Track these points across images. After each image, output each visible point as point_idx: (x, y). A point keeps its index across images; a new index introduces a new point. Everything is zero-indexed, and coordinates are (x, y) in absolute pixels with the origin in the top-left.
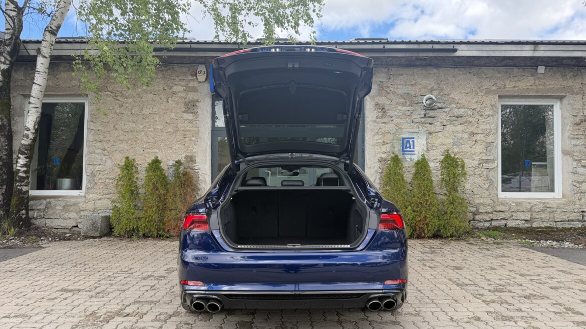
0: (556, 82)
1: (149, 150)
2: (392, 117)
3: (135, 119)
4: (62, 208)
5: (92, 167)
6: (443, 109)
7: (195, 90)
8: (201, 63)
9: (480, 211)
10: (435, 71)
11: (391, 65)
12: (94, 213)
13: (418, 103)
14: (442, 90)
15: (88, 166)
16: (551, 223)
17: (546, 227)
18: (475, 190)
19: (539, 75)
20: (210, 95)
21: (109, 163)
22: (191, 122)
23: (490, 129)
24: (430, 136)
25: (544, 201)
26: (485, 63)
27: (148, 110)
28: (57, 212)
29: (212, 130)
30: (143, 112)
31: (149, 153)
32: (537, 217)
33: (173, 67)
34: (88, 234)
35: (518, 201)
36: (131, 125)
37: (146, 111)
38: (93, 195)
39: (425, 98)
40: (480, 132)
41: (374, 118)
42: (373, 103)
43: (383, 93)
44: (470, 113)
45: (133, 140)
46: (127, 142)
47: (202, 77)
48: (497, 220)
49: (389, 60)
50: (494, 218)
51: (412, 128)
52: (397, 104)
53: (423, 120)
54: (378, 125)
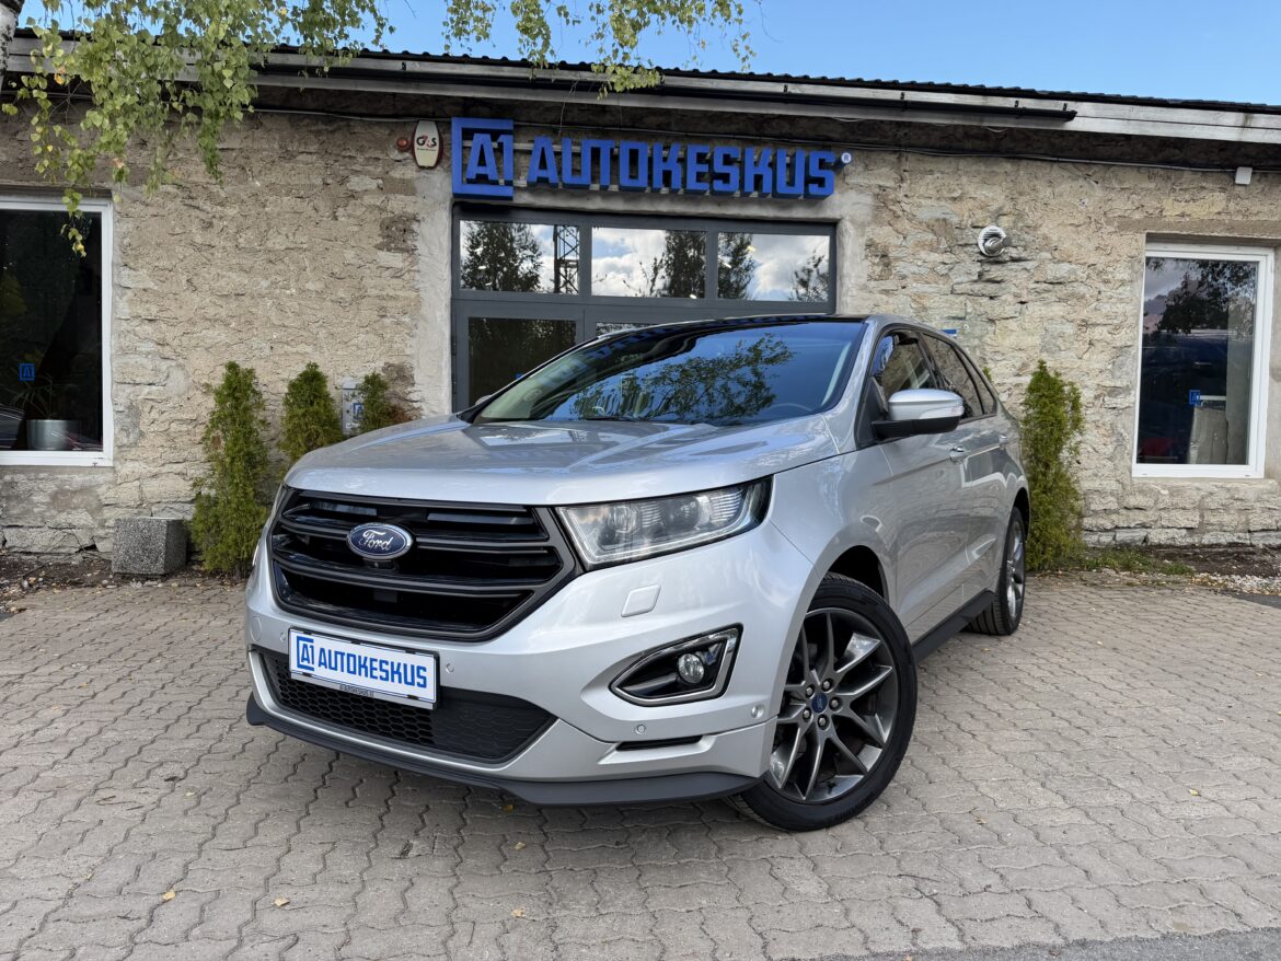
0: (1272, 207)
1: (286, 347)
2: (904, 277)
3: (247, 262)
4: (48, 500)
5: (129, 389)
6: (1022, 263)
7: (407, 188)
8: (426, 117)
9: (1093, 507)
10: (1008, 166)
11: (906, 147)
12: (139, 513)
13: (966, 245)
14: (1020, 216)
15: (119, 386)
16: (1241, 535)
17: (1231, 545)
18: (1082, 458)
19: (1238, 189)
20: (448, 204)
21: (178, 381)
22: (398, 274)
23: (1124, 314)
24: (990, 328)
25: (1229, 486)
26: (1122, 154)
27: (281, 239)
28: (36, 510)
29: (452, 299)
30: (270, 244)
31: (286, 354)
32: (1213, 520)
33: (349, 126)
34: (131, 569)
35: (1175, 484)
36: (237, 279)
37: (277, 242)
38: (137, 464)
39: (983, 233)
40: (1101, 321)
41: (863, 280)
42: (863, 241)
43: (886, 216)
44: (1081, 273)
45: (243, 320)
46: (227, 325)
47: (426, 156)
48: (1129, 528)
49: (901, 133)
50: (1121, 525)
51: (950, 308)
52: (916, 245)
53: (977, 287)
54: (872, 296)
